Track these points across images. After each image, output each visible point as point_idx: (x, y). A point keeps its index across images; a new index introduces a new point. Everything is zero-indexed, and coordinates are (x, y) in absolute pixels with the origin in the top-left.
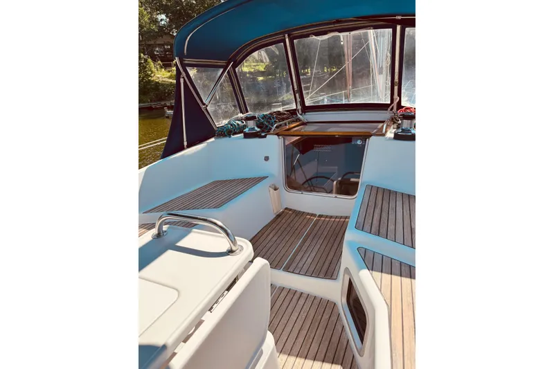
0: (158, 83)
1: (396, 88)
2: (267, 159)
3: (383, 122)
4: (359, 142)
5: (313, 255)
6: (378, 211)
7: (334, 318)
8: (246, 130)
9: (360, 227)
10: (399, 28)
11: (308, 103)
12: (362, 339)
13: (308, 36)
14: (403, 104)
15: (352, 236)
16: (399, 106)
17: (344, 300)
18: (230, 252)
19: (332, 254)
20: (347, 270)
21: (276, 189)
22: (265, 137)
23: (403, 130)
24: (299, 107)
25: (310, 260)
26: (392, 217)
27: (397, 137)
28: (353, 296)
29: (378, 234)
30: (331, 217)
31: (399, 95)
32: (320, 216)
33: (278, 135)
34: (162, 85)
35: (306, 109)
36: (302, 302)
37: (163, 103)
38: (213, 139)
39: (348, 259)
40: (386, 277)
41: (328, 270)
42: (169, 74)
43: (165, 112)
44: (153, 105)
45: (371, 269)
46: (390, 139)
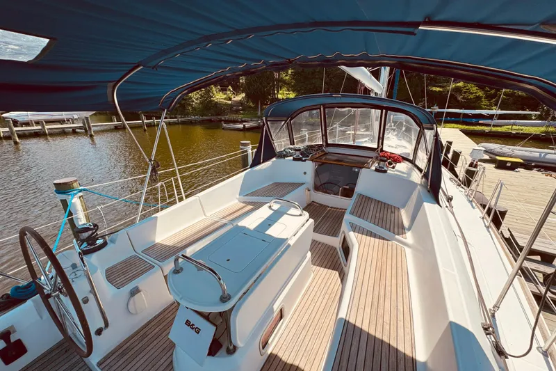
0: (216, 102)
1: (381, 141)
2: (305, 173)
3: (372, 158)
4: (356, 170)
5: (327, 225)
6: (361, 207)
7: (335, 253)
8: (295, 156)
9: (352, 213)
10: (384, 111)
11: (329, 142)
12: (347, 260)
13: (334, 107)
14: (384, 149)
15: (348, 217)
16: (382, 151)
17: (341, 246)
18: (301, 215)
19: (336, 226)
20: (344, 232)
21: (309, 190)
22: (305, 161)
23: (380, 167)
24: (324, 144)
25: (325, 228)
26: (367, 211)
27: (376, 170)
28: (345, 244)
29: (359, 217)
30: (337, 209)
31: (382, 144)
32: (331, 207)
33: (312, 161)
34: (220, 104)
35: (328, 145)
36: (320, 246)
37: (219, 117)
38: (274, 159)
39: (345, 227)
40: (360, 235)
41: (334, 232)
42: (225, 96)
43: (222, 125)
44: (213, 118)
45: (354, 232)
46: (373, 170)
